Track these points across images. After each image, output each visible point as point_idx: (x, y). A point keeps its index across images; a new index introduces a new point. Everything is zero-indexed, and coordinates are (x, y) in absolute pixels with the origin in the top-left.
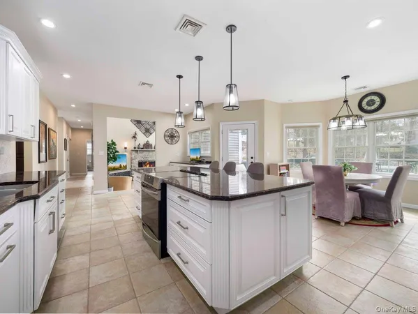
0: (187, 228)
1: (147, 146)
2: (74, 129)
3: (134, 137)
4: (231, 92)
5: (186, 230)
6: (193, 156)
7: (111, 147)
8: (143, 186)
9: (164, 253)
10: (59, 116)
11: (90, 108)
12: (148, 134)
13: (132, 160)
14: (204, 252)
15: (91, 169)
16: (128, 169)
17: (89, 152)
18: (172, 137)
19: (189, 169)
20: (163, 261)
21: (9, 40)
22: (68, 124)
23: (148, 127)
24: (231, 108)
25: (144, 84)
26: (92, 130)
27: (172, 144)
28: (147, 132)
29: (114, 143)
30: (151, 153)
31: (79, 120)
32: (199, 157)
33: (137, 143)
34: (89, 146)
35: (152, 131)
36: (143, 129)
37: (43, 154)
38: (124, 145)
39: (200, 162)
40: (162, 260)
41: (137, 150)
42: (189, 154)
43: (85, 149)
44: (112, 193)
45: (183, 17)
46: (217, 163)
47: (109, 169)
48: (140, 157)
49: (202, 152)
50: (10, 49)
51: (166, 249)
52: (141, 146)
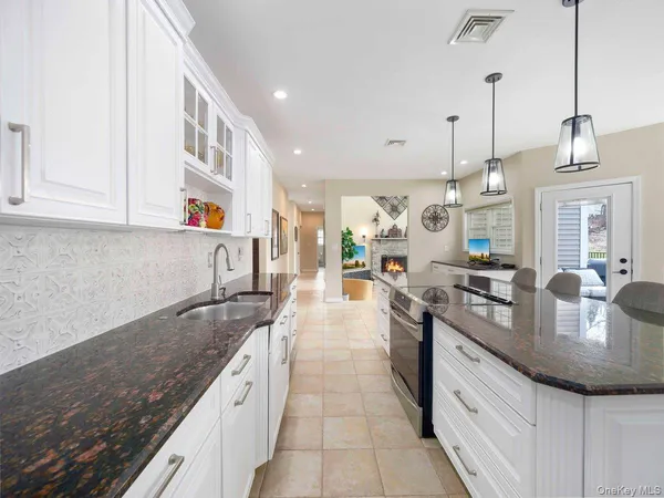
0: (476, 412)
1: (394, 232)
2: (304, 213)
3: (376, 220)
4: (575, 131)
5: (473, 414)
6: (475, 252)
7: (346, 237)
8: (393, 308)
9: (427, 431)
10: (290, 198)
11: (322, 186)
12: (395, 214)
13: (372, 253)
14: (517, 478)
15: (322, 264)
16: (367, 268)
17: (320, 242)
18: (435, 218)
19: (466, 283)
20: (426, 443)
21: (247, 128)
22: (298, 208)
23: (396, 202)
24: (576, 168)
25: (392, 142)
26: (324, 213)
27: (435, 231)
28: (394, 211)
29: (350, 233)
30: (400, 244)
31: (310, 202)
32: (486, 253)
33: (380, 228)
34: (320, 233)
35: (401, 208)
36: (388, 207)
37: (275, 250)
38: (363, 232)
39: (490, 264)
40: (423, 440)
41: (380, 238)
42: (466, 248)
43: (316, 238)
44: (347, 303)
45: (466, 14)
46: (530, 274)
47: (345, 267)
48: (385, 249)
49: (494, 246)
50: (249, 139)
51: (432, 426)
52: (386, 233)
